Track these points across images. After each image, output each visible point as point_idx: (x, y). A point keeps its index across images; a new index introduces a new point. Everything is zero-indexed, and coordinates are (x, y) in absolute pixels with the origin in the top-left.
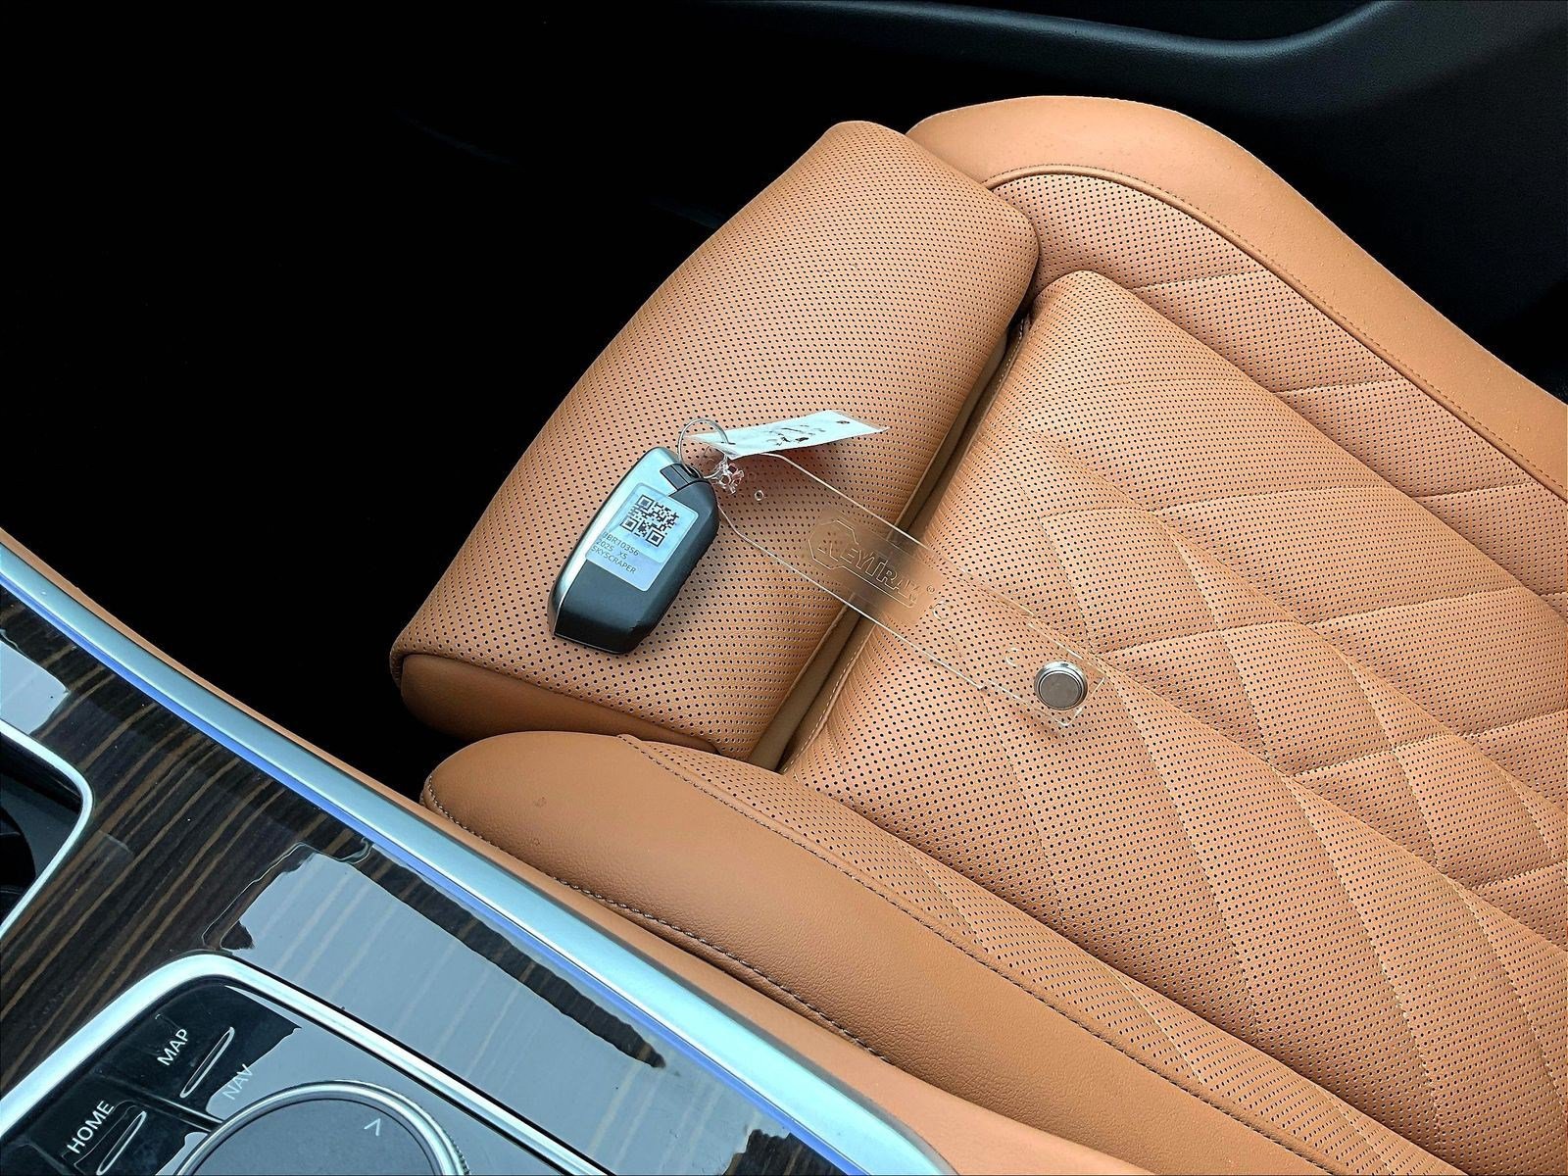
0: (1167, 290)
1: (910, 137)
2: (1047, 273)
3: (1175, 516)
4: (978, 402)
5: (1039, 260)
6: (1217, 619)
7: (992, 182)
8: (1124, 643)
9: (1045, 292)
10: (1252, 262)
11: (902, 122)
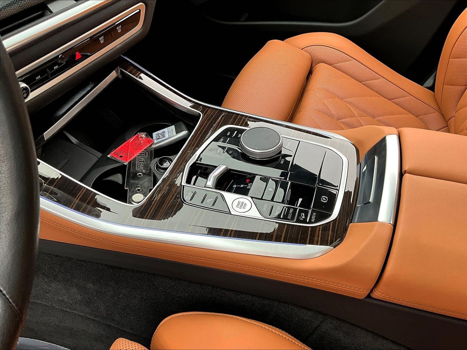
0: (337, 65)
1: (285, 42)
2: (314, 65)
3: (346, 101)
4: (302, 93)
5: (312, 62)
6: (357, 116)
7: (301, 48)
8: (341, 119)
9: (314, 68)
10: (352, 59)
11: (283, 39)
